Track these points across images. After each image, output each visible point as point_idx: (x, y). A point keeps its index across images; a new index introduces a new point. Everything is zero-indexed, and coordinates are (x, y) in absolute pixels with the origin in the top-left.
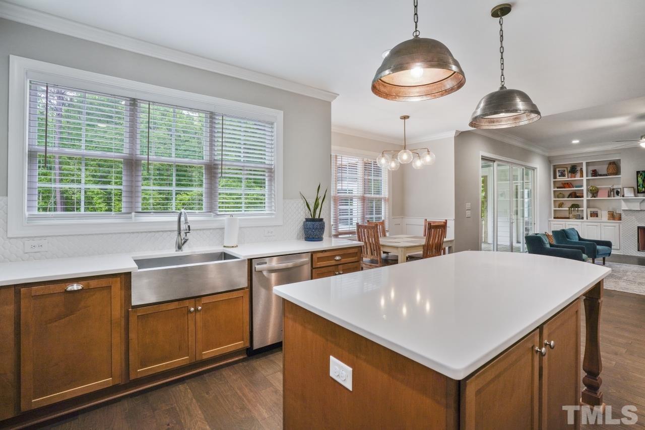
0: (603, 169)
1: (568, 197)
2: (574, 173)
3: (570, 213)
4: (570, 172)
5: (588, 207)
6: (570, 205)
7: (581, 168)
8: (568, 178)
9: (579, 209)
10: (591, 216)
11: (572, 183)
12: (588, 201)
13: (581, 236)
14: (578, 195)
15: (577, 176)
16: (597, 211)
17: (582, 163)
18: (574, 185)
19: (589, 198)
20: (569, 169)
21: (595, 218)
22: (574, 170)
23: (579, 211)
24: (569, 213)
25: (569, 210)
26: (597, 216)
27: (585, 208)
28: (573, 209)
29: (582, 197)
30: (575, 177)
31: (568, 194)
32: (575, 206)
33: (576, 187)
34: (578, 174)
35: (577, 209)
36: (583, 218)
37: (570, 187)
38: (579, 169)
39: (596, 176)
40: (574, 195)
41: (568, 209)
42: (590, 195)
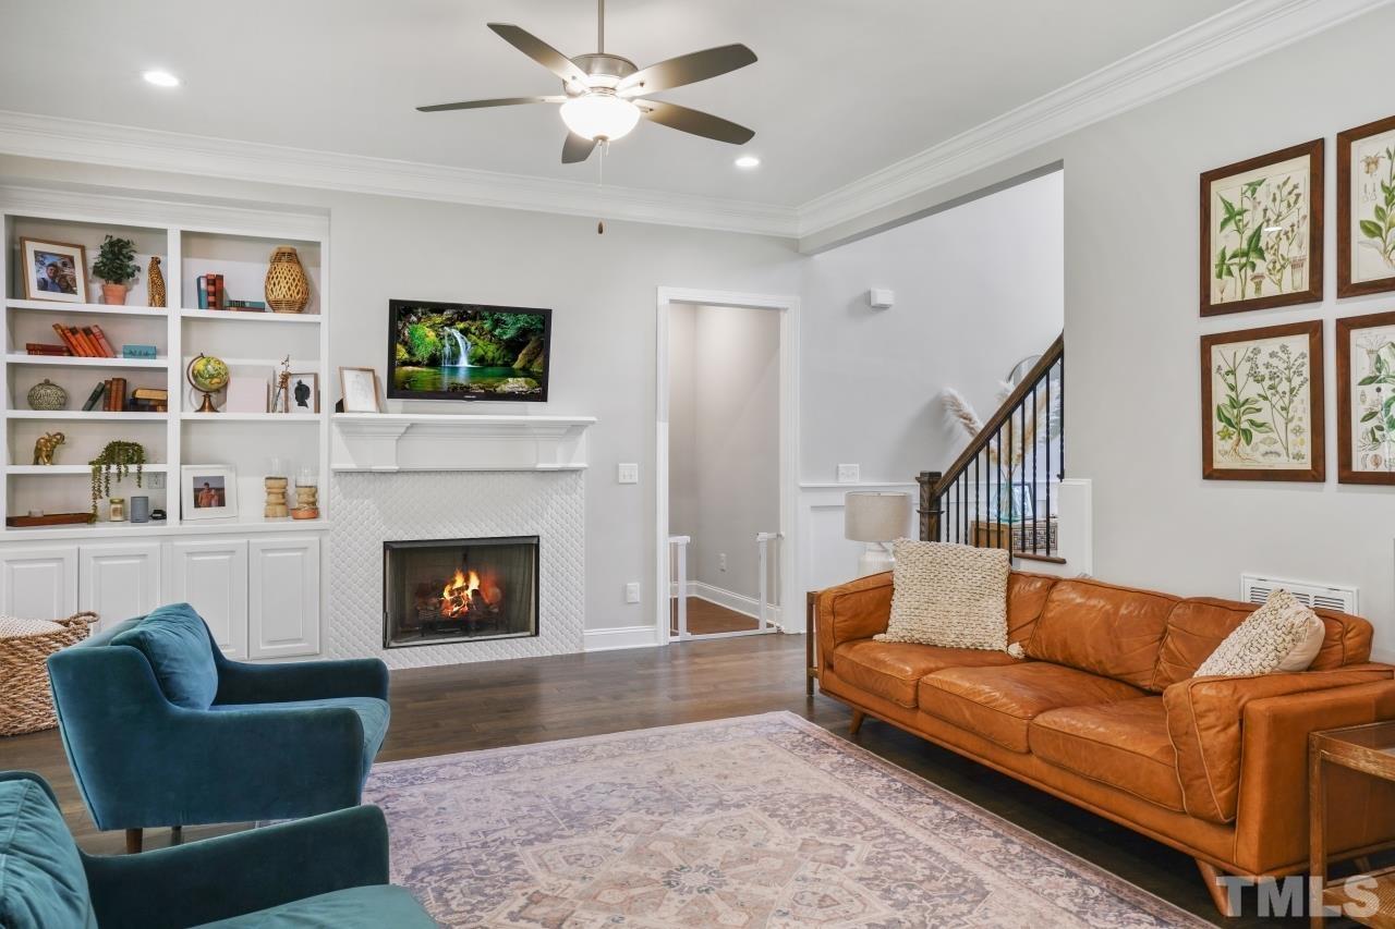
0: (247, 277)
1: (90, 406)
2: (118, 281)
3: (100, 486)
4: (98, 271)
5: (184, 461)
6: (96, 447)
7: (156, 262)
8: (88, 300)
9: (146, 468)
10: (197, 505)
11: (108, 328)
12: (185, 424)
13: (230, 654)
14: (139, 395)
15: (131, 296)
16: (221, 479)
17: (164, 232)
18: (119, 346)
19: (191, 415)
20: (94, 256)
21: (214, 511)
22: (116, 263)
23: (144, 481)
24: (96, 495)
25: (97, 471)
26: (221, 503)
27: (171, 466)
28: (114, 468)
29: (162, 405)
30: (122, 301)
31: (90, 384)
32: (123, 453)
33: (131, 353)
34: (140, 289)
35: (133, 468)
36: (160, 515)
37: (99, 353)
38: (142, 261)
39: (222, 308)
40: (115, 395)
41: (89, 469)
42: (196, 399)
